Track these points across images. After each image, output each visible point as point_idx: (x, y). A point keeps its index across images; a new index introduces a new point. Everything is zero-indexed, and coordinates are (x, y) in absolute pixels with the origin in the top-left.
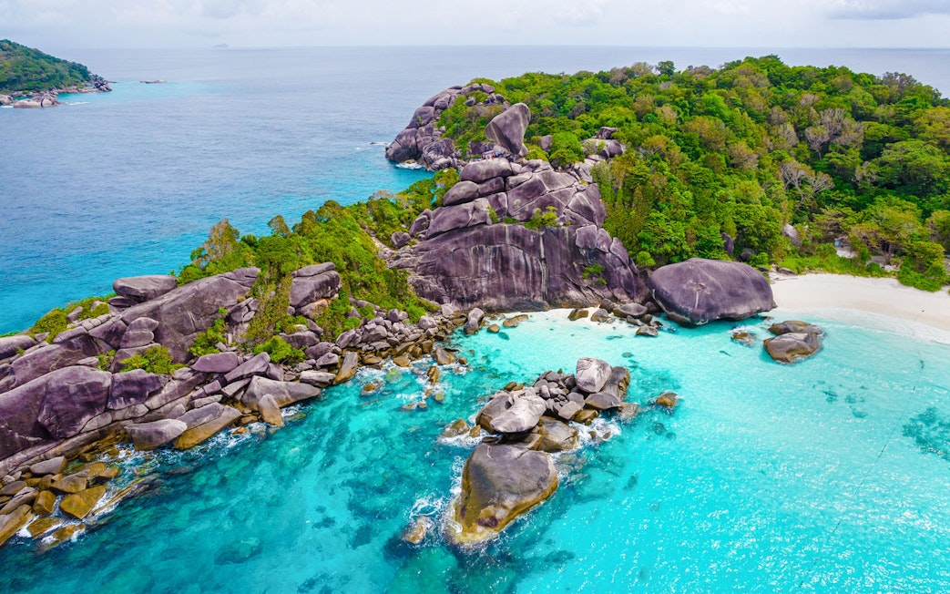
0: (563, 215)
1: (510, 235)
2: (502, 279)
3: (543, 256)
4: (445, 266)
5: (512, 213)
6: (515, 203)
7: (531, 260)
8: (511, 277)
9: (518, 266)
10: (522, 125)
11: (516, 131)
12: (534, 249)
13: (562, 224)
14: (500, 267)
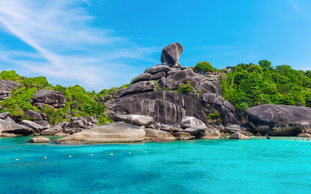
0: (196, 87)
1: (165, 95)
2: (158, 115)
3: (183, 105)
4: (127, 108)
5: (168, 85)
6: (170, 81)
7: (177, 107)
8: (164, 115)
9: (169, 110)
10: (177, 50)
11: (173, 52)
12: (179, 102)
13: (195, 91)
14: (158, 110)
